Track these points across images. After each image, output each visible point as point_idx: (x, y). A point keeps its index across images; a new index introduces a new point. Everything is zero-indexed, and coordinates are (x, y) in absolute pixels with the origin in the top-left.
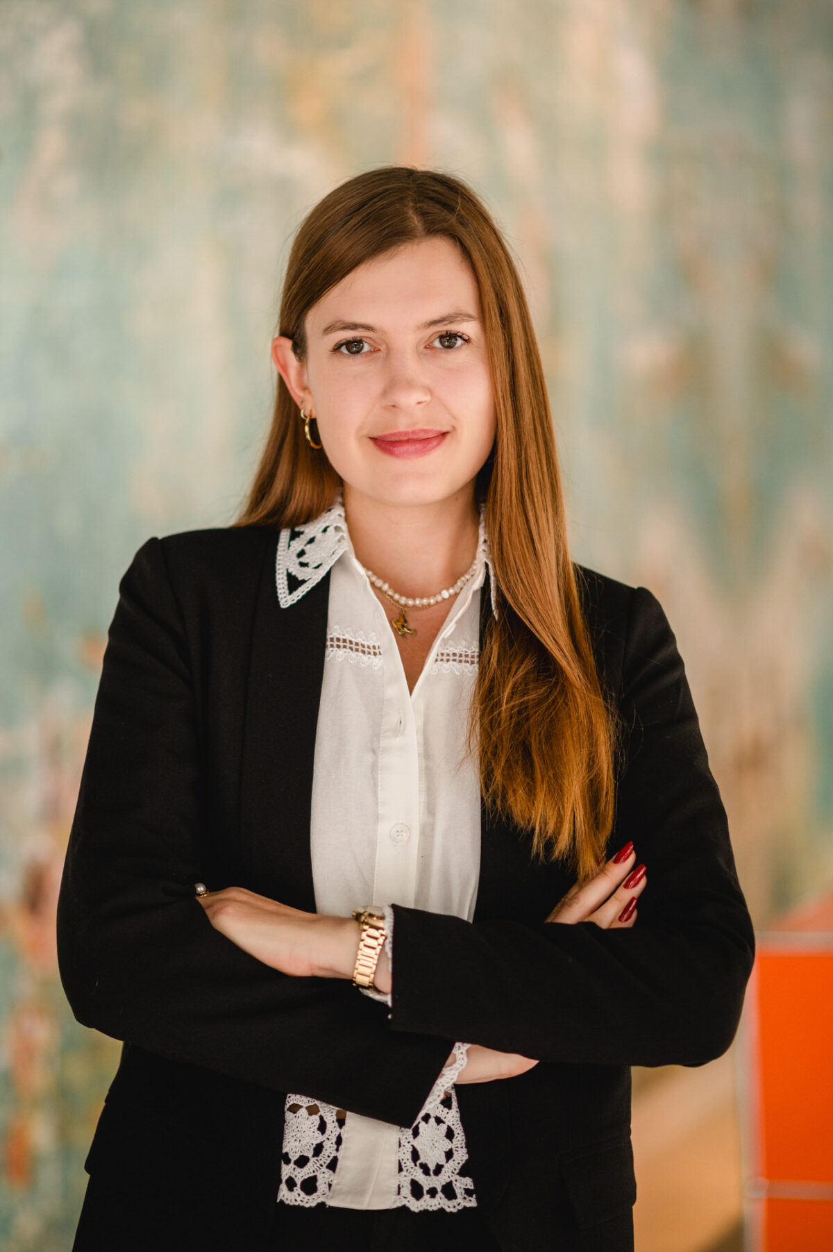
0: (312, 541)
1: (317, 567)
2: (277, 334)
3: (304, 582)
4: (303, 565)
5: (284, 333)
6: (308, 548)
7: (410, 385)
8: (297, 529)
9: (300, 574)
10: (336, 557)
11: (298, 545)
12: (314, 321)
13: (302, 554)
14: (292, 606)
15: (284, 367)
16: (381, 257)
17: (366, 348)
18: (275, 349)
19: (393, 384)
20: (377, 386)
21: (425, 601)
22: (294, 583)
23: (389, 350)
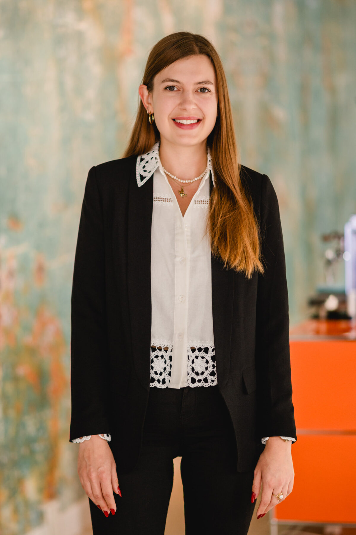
0: (147, 162)
1: (149, 172)
2: (142, 84)
3: (145, 177)
4: (145, 171)
5: (145, 84)
6: (146, 165)
7: (190, 103)
8: (142, 158)
9: (144, 174)
10: (155, 169)
11: (143, 164)
12: (158, 79)
13: (144, 167)
14: (142, 186)
15: (142, 96)
16: (185, 58)
17: (175, 89)
18: (140, 88)
19: (184, 102)
20: (178, 101)
21: (189, 181)
22: (142, 178)
23: (184, 90)
